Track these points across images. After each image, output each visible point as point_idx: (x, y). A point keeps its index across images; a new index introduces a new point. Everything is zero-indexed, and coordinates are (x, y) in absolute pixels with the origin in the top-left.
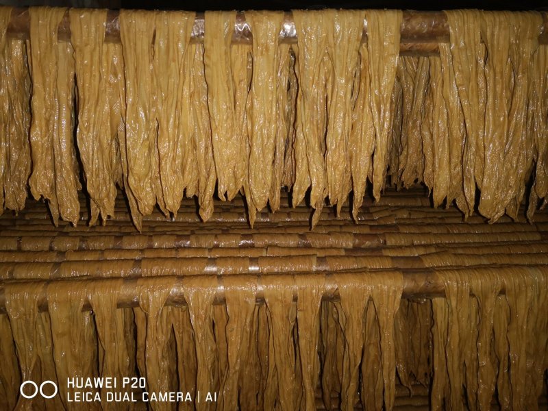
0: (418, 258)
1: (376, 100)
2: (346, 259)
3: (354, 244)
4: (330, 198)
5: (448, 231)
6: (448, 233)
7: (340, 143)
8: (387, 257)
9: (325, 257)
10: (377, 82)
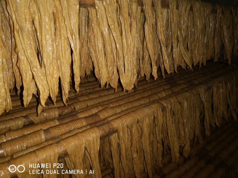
0: (96, 114)
1: (70, 33)
2: (62, 126)
3: (59, 113)
4: (51, 96)
5: (100, 95)
6: (100, 96)
7: (52, 61)
8: (82, 118)
9: (48, 129)
10: (69, 21)
